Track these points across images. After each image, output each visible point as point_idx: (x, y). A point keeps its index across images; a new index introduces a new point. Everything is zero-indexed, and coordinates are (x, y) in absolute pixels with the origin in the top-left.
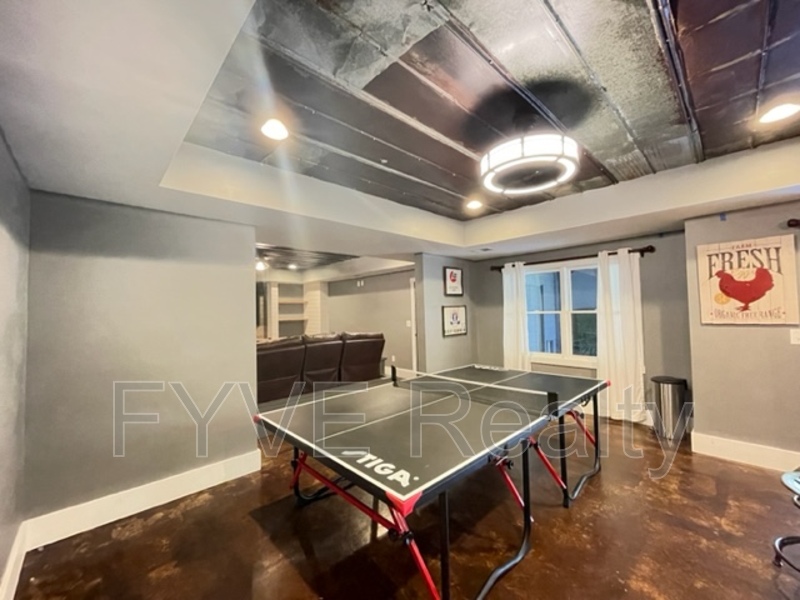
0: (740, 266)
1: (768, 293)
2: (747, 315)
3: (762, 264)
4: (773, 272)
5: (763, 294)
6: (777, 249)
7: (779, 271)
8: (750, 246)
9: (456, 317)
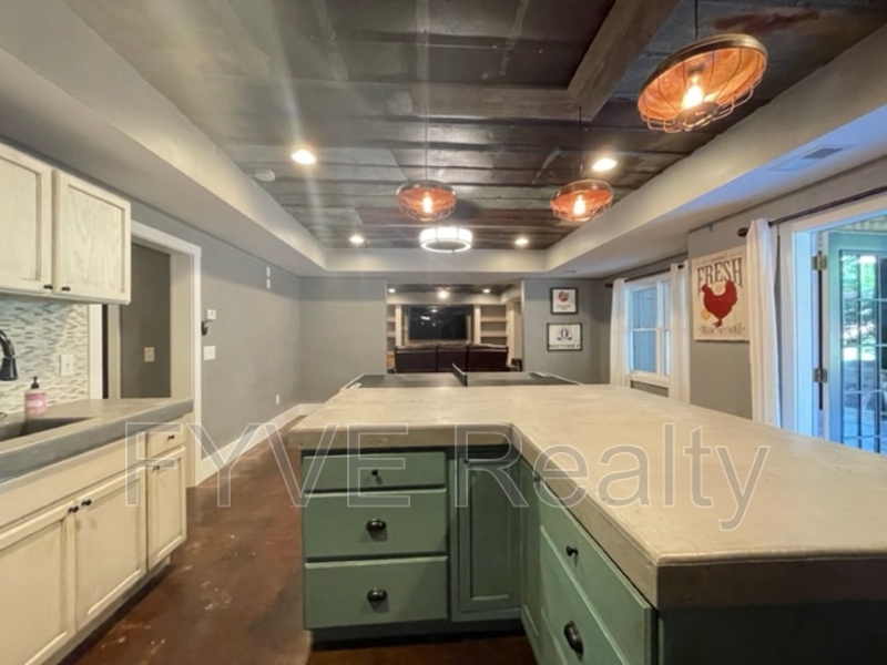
0: (716, 280)
1: (734, 307)
2: (721, 331)
3: (729, 276)
4: (737, 286)
5: (730, 310)
6: (740, 260)
7: (741, 284)
8: (722, 258)
9: (567, 334)
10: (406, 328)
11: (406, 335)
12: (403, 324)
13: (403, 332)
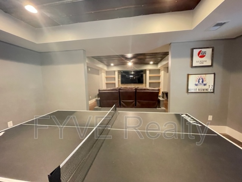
9: (203, 82)
10: (120, 80)
11: (120, 82)
12: (119, 78)
13: (119, 81)
